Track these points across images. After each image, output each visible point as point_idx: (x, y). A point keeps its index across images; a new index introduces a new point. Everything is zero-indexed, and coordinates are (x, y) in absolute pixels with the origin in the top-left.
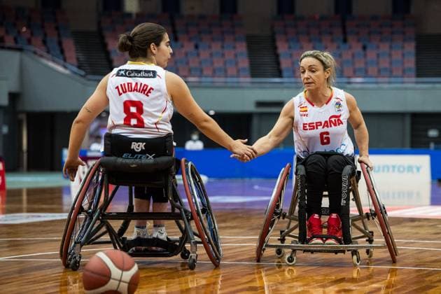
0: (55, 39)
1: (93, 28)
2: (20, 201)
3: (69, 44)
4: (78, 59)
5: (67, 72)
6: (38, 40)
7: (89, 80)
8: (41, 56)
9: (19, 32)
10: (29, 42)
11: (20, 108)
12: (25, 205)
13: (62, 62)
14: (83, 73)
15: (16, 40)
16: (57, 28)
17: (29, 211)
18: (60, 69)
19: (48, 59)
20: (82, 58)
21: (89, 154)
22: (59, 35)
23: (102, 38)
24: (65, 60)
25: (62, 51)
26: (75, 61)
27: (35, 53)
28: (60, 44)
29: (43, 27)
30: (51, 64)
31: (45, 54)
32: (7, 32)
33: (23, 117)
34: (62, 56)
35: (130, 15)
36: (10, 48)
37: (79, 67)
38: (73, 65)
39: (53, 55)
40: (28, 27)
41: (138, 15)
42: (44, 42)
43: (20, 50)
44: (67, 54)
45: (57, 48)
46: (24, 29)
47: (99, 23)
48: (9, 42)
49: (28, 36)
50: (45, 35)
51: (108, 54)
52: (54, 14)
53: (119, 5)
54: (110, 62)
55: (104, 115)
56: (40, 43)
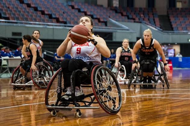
0: (152, 18)
1: (165, 14)
3: (157, 20)
4: (160, 25)
5: (156, 30)
6: (147, 18)
7: (164, 32)
8: (148, 24)
9: (140, 17)
10: (144, 19)
13: (154, 26)
14: (162, 30)
15: (139, 19)
16: (153, 14)
18: (154, 29)
19: (150, 25)
20: (162, 24)
22: (154, 17)
23: (169, 17)
24: (156, 25)
25: (155, 23)
26: (159, 26)
27: (145, 23)
28: (154, 20)
29: (148, 14)
31: (149, 23)
32: (136, 17)
34: (154, 24)
35: (178, 9)
36: (137, 22)
37: (160, 28)
38: (158, 27)
39: (152, 24)
40: (143, 14)
41: (181, 9)
42: (149, 19)
43: (140, 22)
45: (153, 21)
46: (142, 15)
47: (168, 12)
48: (137, 20)
49: (143, 17)
50: (149, 17)
51: (170, 23)
52: (152, 9)
53: (174, 5)
54: (171, 25)
55: (169, 44)
56: (147, 20)
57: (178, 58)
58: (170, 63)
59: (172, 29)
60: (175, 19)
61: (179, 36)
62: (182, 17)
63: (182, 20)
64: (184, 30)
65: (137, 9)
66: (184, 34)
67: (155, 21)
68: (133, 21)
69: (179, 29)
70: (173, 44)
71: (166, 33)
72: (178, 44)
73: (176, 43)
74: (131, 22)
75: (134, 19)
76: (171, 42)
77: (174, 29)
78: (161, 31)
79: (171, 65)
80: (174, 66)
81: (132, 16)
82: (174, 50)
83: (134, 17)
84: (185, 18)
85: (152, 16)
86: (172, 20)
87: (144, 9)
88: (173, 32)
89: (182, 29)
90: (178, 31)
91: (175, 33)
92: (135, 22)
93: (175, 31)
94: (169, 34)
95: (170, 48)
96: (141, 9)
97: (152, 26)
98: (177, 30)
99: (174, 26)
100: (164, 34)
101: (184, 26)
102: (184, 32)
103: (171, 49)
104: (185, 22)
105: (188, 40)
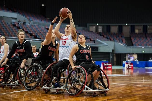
0: (121, 39)
1: (129, 36)
2: (114, 72)
3: (124, 40)
4: (126, 43)
6: (118, 39)
8: (118, 42)
9: (114, 38)
10: (116, 39)
11: (114, 53)
12: (115, 73)
14: (127, 45)
15: (113, 39)
16: (121, 36)
17: (116, 74)
18: (122, 45)
19: (120, 43)
20: (126, 42)
21: (128, 62)
22: (122, 38)
23: (131, 38)
24: (123, 43)
25: (122, 41)
26: (125, 43)
27: (117, 42)
28: (122, 40)
29: (119, 37)
30: (120, 44)
31: (119, 42)
32: (112, 38)
33: (115, 55)
34: (122, 42)
35: (136, 33)
36: (112, 41)
37: (126, 44)
40: (116, 36)
41: (138, 33)
42: (119, 39)
43: (114, 41)
44: (123, 42)
46: (115, 37)
47: (130, 35)
48: (112, 40)
50: (119, 38)
51: (132, 41)
52: (121, 34)
53: (134, 31)
54: (132, 43)
55: (131, 54)
56: (118, 40)
57: (136, 62)
58: (132, 65)
59: (133, 45)
60: (134, 39)
61: (137, 49)
62: (139, 38)
63: (138, 39)
64: (139, 46)
65: (112, 33)
66: (139, 48)
67: (123, 40)
68: (110, 40)
69: (137, 45)
70: (133, 54)
72: (136, 54)
73: (135, 53)
74: (109, 41)
75: (110, 39)
76: (132, 52)
77: (134, 45)
78: (126, 46)
79: (132, 66)
80: (134, 66)
81: (110, 37)
82: (134, 57)
83: (111, 38)
84: (140, 39)
85: (121, 37)
86: (133, 40)
87: (116, 33)
88: (133, 47)
89: (139, 45)
90: (136, 46)
91: (134, 47)
92: (111, 41)
93: (134, 46)
94: (131, 48)
95: (131, 56)
96: (114, 33)
97: (121, 43)
98: (136, 45)
99: (134, 43)
100: (128, 48)
101: (139, 43)
102: (139, 47)
104: (140, 41)
105: (142, 51)
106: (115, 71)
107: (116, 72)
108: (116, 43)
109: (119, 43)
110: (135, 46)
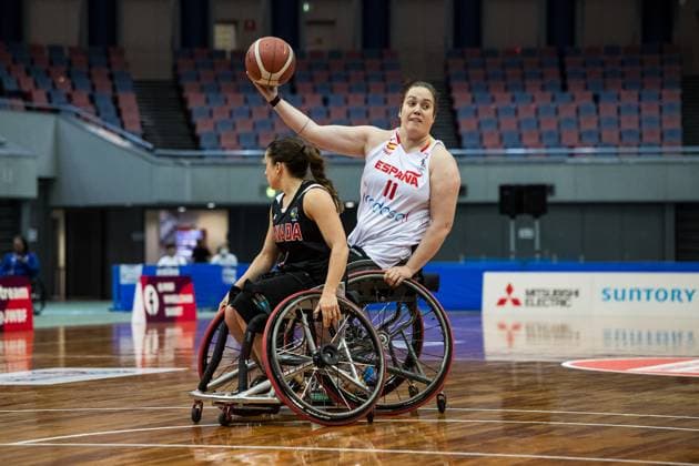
0: (108, 92)
1: (167, 75)
2: (55, 349)
3: (129, 101)
4: (142, 125)
5: (126, 144)
6: (82, 95)
7: (159, 156)
8: (87, 120)
9: (54, 85)
10: (69, 99)
11: (55, 201)
12: (62, 355)
13: (120, 131)
14: (150, 146)
15: (49, 97)
16: (111, 77)
17: (69, 364)
18: (116, 140)
19: (98, 125)
20: (149, 122)
21: (159, 273)
22: (114, 89)
23: (180, 90)
24: (123, 126)
25: (119, 113)
26: (137, 128)
27: (78, 116)
28: (115, 101)
29: (89, 76)
30: (102, 132)
31: (91, 117)
32: (36, 84)
33: (60, 215)
34: (118, 120)
35: (222, 53)
36: (40, 110)
37: (144, 137)
38: (133, 133)
39: (104, 120)
40: (68, 75)
41: (233, 54)
42: (92, 99)
43: (56, 111)
44: (126, 117)
45: (112, 108)
46: (62, 80)
47: (175, 68)
48: (40, 99)
49: (68, 89)
50: (93, 87)
51: (188, 114)
52: (107, 55)
53: (205, 38)
54: (192, 127)
55: (182, 210)
56: (85, 99)
57: (219, 268)
58: (186, 293)
59: (195, 142)
60: (207, 101)
61: (223, 171)
62: (238, 90)
63: (236, 100)
64: (245, 149)
65: (36, 49)
66: (245, 163)
67: (123, 105)
68: (20, 103)
69: (224, 143)
70: (197, 208)
71: (169, 161)
72: (219, 208)
73: (211, 205)
74: (12, 108)
75: (26, 97)
76: (188, 196)
77: (203, 143)
78: (147, 149)
79: (188, 299)
80: (201, 302)
81: (18, 83)
82: (204, 233)
83: (27, 86)
84: (250, 96)
85: (109, 84)
86: (196, 102)
87: (71, 49)
88: (201, 157)
89: (239, 144)
90: (219, 153)
91: (206, 161)
92: (28, 109)
93: (206, 153)
94: (182, 165)
95: (187, 224)
96: (56, 50)
97: (105, 128)
98: (218, 145)
99: (200, 130)
100: (159, 164)
101: (245, 128)
102: (245, 157)
103: (187, 229)
104: (250, 114)
105: (263, 190)
106: (62, 341)
107: (68, 349)
108: (68, 127)
109: (93, 129)
110: (214, 148)
